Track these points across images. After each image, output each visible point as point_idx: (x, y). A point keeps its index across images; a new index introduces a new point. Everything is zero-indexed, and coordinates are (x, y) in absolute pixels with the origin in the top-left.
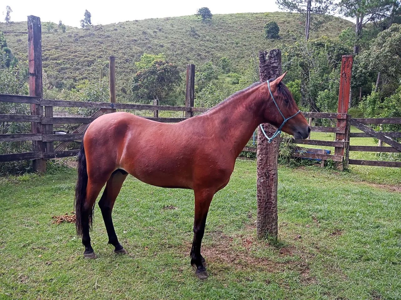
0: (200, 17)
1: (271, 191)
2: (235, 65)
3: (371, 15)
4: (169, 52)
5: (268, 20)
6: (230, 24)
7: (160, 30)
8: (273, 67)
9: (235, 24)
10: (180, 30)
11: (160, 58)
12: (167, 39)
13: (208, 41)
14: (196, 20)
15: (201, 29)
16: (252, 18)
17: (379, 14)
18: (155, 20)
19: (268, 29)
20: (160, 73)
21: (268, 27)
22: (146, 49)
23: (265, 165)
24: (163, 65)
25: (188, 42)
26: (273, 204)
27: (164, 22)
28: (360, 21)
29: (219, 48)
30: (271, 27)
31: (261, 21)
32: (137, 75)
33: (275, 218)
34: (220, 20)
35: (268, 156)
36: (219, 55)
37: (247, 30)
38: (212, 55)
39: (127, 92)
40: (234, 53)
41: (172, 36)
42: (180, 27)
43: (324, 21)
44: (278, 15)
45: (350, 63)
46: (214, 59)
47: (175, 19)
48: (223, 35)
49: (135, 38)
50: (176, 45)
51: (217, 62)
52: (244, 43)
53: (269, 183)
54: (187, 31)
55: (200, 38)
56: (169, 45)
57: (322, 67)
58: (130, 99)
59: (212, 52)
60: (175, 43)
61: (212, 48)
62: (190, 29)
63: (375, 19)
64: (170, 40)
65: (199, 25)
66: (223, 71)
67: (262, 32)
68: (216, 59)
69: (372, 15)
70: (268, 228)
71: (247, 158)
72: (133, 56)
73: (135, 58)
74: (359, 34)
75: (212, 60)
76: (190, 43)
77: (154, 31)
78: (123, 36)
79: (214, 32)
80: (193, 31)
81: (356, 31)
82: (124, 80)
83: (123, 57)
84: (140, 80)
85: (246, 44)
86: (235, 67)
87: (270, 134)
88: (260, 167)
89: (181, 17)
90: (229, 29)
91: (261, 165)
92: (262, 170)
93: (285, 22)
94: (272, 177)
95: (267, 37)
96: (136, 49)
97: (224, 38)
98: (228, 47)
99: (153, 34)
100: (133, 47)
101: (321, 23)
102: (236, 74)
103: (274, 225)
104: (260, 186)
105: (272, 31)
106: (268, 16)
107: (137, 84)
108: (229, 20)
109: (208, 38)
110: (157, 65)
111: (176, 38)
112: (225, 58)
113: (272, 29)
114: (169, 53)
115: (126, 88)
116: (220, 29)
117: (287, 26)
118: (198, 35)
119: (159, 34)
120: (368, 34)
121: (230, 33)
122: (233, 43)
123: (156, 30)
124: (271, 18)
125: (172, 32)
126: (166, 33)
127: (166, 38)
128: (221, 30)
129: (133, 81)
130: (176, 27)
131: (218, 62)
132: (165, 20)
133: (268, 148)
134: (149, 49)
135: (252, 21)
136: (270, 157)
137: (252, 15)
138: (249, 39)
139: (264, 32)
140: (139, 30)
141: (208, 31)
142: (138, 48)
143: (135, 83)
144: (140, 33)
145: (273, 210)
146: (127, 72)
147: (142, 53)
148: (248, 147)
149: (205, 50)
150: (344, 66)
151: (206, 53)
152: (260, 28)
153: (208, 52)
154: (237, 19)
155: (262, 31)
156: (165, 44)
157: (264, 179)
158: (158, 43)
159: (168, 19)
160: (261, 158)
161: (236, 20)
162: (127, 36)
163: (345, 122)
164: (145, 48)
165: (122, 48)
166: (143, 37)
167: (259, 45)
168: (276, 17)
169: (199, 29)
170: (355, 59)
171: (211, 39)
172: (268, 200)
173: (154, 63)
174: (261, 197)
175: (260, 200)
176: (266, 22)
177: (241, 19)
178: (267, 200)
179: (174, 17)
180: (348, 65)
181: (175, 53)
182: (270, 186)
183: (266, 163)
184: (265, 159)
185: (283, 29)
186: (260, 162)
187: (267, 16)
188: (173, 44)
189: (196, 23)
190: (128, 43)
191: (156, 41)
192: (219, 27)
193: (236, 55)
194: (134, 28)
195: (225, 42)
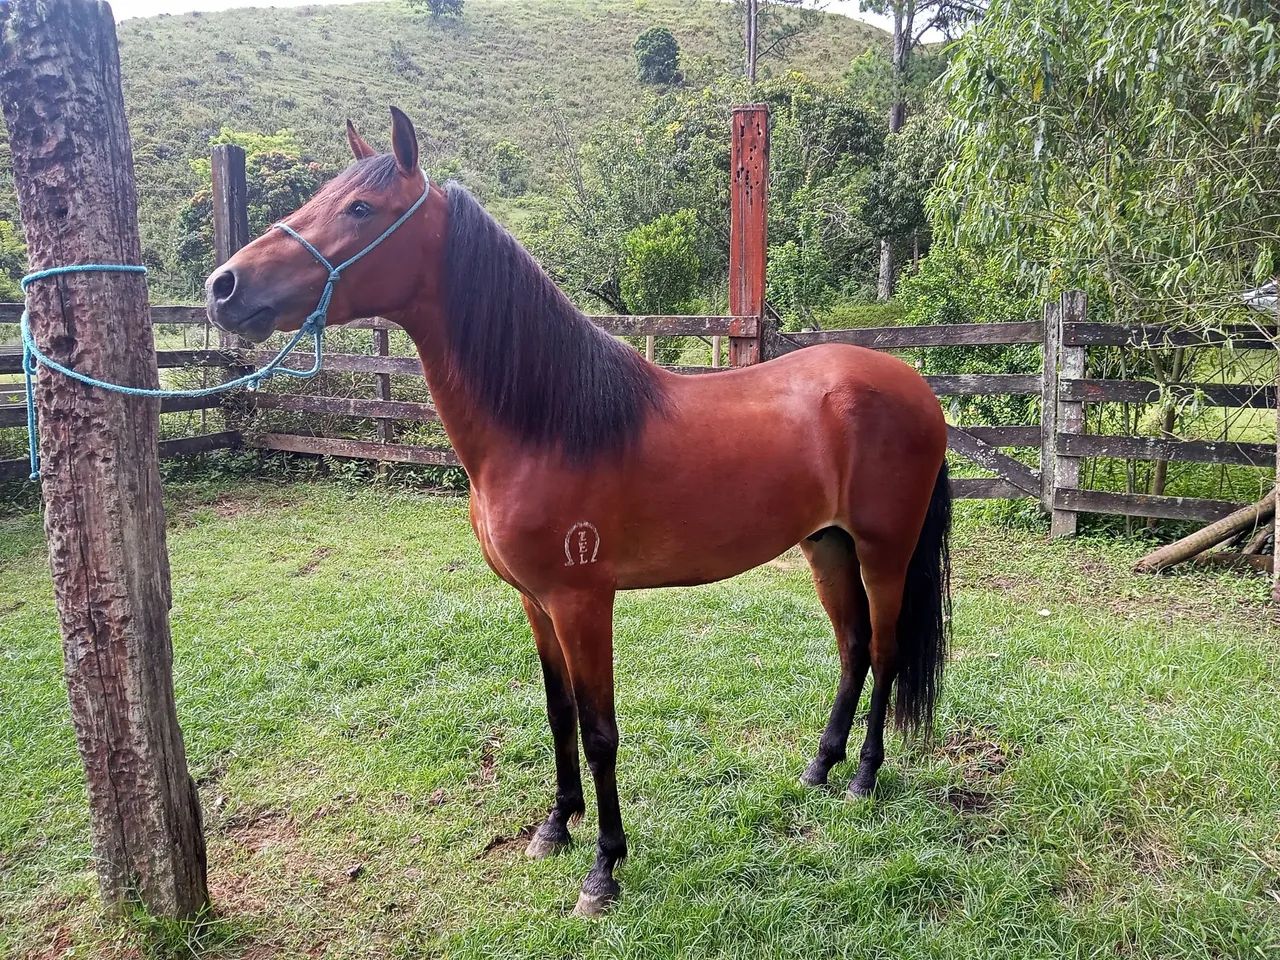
0: (422, 8)
1: (123, 702)
2: (542, 171)
3: (936, 7)
4: (314, 126)
5: (645, 23)
6: (524, 32)
7: (283, 48)
8: (45, 80)
9: (539, 33)
10: (353, 52)
11: (280, 144)
12: (307, 81)
13: (450, 89)
14: (410, 19)
15: (425, 49)
16: (594, 16)
17: (960, 8)
18: (265, 13)
19: (645, 52)
20: (276, 195)
21: (644, 46)
22: (230, 115)
23: (83, 578)
24: (286, 168)
25: (382, 91)
26: (142, 761)
27: (297, 20)
28: (904, 27)
29: (487, 112)
30: (653, 47)
31: (622, 25)
32: (193, 205)
33: (160, 823)
34: (489, 19)
35: (85, 536)
36: (488, 134)
37: (580, 53)
38: (465, 135)
39: (166, 264)
40: (538, 131)
41: (325, 70)
42: (352, 41)
43: (802, 26)
44: (676, 9)
45: (759, 134)
46: (471, 150)
47: (334, 11)
48: (501, 70)
49: (190, 74)
50: (339, 100)
51: (481, 159)
52: (571, 98)
53: (108, 659)
54: (378, 54)
55: (424, 79)
56: (315, 102)
57: (784, 169)
58: (176, 289)
59: (464, 127)
60: (337, 96)
61: (465, 113)
62: (388, 49)
63: (950, 23)
64: (320, 85)
65: (419, 33)
66: (502, 187)
67: (626, 61)
68: (479, 149)
69: (941, 10)
70: (137, 874)
71: (446, 489)
72: (185, 139)
73: (190, 146)
74: (903, 69)
75: (466, 154)
76: (388, 97)
77: (260, 53)
78: (146, 66)
79: (471, 61)
80: (398, 52)
81: (896, 58)
82: (153, 223)
83: (148, 141)
84: (204, 220)
85: (577, 102)
86: (544, 175)
87: (80, 423)
88: (65, 587)
89: (357, 4)
90: (523, 52)
91: (65, 576)
92: (73, 604)
93: (698, 29)
94: (119, 631)
95: (643, 78)
96: (193, 112)
97: (504, 80)
98: (520, 110)
99: (256, 62)
100: (182, 107)
101: (791, 31)
102: (543, 199)
103: (162, 858)
104: (79, 680)
105: (657, 58)
106: (646, 11)
107: (195, 236)
108: (520, 21)
109: (450, 78)
110: (264, 170)
111: (338, 78)
112: (508, 147)
113: (658, 51)
114: (315, 129)
115: (161, 251)
116: (489, 50)
117: (705, 45)
118: (417, 69)
119: (277, 61)
120: (929, 69)
121: (524, 64)
122: (533, 97)
123: (269, 49)
124: (654, 17)
125: (326, 56)
126: (303, 60)
127: (305, 75)
128: (495, 53)
129: (182, 226)
130: (338, 41)
131: (484, 160)
132: (300, 14)
133: (82, 492)
134: (242, 115)
135: (594, 25)
136: (94, 536)
137: (593, 7)
138: (588, 85)
139: (633, 62)
140: (205, 45)
141: (451, 56)
142: (202, 110)
143: (190, 231)
144: (210, 55)
145: (142, 786)
146: (163, 195)
147: (216, 126)
148: (446, 451)
149: (440, 118)
150: (739, 145)
151: (444, 129)
152: (621, 50)
153: (452, 126)
154: (546, 16)
155: (629, 57)
156: (301, 98)
157: (87, 642)
158: (275, 94)
159: (310, 12)
160: (58, 545)
161: (544, 21)
162: (161, 68)
163: (755, 347)
164: (227, 110)
165: (142, 110)
166: (220, 70)
167: (620, 104)
168: (670, 15)
169: (418, 48)
170: (886, 145)
171: (461, 82)
172: (118, 741)
173: (255, 163)
174: (89, 729)
175: (87, 742)
176: (639, 28)
177: (560, 18)
178: (116, 743)
179: (331, 6)
180: (754, 140)
181: (335, 128)
182: (115, 677)
183: (85, 567)
184: (74, 547)
185: (693, 52)
186: (59, 565)
187: (641, 8)
188: (329, 97)
189: (410, 29)
190: (165, 91)
191: (266, 87)
192: (488, 43)
193: (545, 137)
194: (186, 39)
195: (509, 95)
